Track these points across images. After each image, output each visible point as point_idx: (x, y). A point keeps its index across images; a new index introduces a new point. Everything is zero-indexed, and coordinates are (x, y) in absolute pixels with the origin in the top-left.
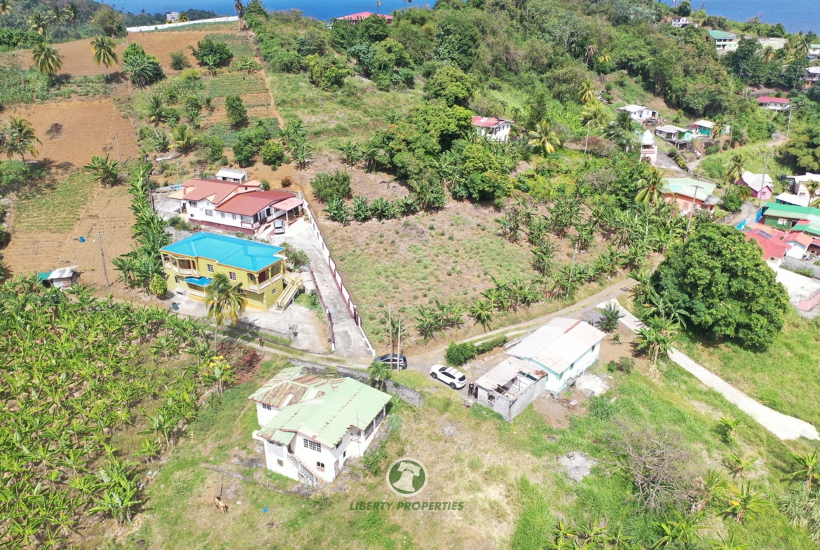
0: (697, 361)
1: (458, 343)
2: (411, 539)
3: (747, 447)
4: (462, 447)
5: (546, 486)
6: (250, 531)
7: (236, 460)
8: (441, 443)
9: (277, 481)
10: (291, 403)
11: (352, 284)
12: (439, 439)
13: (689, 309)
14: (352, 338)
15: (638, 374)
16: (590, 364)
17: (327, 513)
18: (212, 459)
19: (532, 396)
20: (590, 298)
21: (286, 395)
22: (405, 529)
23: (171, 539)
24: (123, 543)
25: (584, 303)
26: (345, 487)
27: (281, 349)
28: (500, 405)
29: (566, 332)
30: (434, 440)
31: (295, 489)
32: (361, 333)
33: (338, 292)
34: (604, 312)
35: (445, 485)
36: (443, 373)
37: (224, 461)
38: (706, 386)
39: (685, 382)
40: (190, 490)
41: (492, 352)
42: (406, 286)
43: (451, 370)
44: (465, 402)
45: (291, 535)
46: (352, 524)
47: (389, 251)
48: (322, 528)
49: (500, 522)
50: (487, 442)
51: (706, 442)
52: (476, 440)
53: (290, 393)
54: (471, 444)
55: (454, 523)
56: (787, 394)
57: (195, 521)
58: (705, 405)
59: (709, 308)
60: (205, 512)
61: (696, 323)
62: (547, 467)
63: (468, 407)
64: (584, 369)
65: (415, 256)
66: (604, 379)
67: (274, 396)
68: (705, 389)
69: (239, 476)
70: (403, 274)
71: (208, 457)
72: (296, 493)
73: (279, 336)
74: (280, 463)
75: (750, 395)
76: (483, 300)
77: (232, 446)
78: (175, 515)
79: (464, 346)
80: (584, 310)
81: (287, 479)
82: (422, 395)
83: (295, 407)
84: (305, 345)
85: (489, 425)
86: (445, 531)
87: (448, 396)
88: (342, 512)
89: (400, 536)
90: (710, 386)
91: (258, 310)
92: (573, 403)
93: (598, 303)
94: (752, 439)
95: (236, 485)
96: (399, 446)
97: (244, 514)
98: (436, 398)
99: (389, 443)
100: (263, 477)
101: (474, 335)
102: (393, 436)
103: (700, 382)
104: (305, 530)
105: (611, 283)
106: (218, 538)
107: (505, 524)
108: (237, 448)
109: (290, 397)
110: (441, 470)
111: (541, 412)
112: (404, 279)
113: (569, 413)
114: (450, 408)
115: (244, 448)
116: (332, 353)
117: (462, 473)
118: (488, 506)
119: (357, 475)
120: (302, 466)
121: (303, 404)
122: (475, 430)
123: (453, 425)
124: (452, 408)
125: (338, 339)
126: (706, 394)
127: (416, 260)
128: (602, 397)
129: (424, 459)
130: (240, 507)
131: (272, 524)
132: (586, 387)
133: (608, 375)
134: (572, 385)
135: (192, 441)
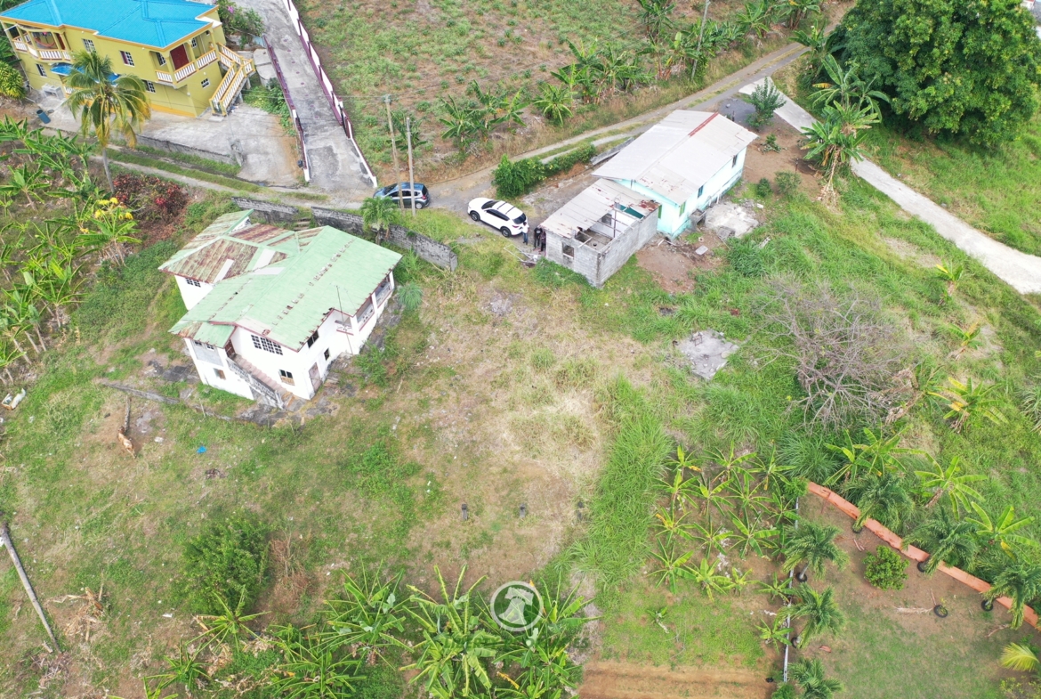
0: (894, 174)
1: (513, 160)
2: (438, 484)
3: (970, 308)
4: (521, 332)
5: (656, 390)
6: (179, 484)
7: (151, 370)
8: (487, 327)
9: (219, 402)
10: (229, 275)
11: (339, 67)
12: (484, 321)
13: (891, 90)
14: (340, 158)
15: (803, 199)
16: (728, 186)
17: (302, 449)
18: (112, 370)
19: (635, 243)
20: (728, 77)
21: (222, 260)
22: (429, 470)
23: (49, 503)
25: (718, 86)
26: (330, 407)
27: (221, 182)
28: (583, 262)
29: (692, 134)
30: (474, 323)
31: (248, 413)
32: (354, 150)
33: (315, 82)
34: (754, 99)
35: (493, 396)
36: (488, 211)
37: (131, 374)
38: (907, 214)
39: (876, 209)
40: (78, 423)
41: (570, 173)
42: (428, 68)
43: (503, 206)
44: (526, 258)
45: (246, 488)
46: (343, 465)
47: (400, 9)
48: (295, 475)
49: (582, 452)
50: (561, 322)
51: (906, 305)
52: (543, 319)
53: (228, 257)
54: (535, 326)
55: (507, 456)
56: (1030, 221)
57: (87, 473)
58: (905, 243)
59: (923, 86)
60: (103, 457)
61: (899, 112)
62: (657, 359)
63: (531, 265)
64: (718, 195)
65: (444, 15)
66: (749, 209)
67: (201, 264)
68: (906, 219)
69: (156, 397)
70: (424, 48)
71: (106, 367)
72: (249, 420)
73: (217, 160)
74: (220, 374)
75: (974, 226)
76: (557, 87)
77: (145, 347)
78: (54, 464)
79: (524, 164)
80: (720, 97)
81: (236, 398)
82: (454, 251)
83: (236, 282)
84: (260, 173)
85: (563, 296)
86: (494, 469)
87: (497, 251)
88: (326, 447)
89: (421, 482)
90: (913, 212)
91: (182, 118)
92: (700, 251)
93: (742, 86)
94: (978, 296)
95: (152, 412)
96: (419, 335)
97: (167, 458)
98: (477, 253)
99: (402, 332)
100: (196, 396)
101: (541, 146)
102: (408, 320)
103: (898, 206)
104: (266, 479)
105: (763, 52)
106: (125, 497)
107: (590, 454)
108: (153, 350)
109: (229, 264)
110: (488, 372)
111: (649, 268)
112: (426, 56)
113: (694, 269)
114: (502, 270)
115: (164, 350)
116: (305, 184)
117: (520, 375)
118: (561, 426)
119: (349, 386)
120: (254, 377)
121: (251, 275)
122: (543, 304)
123: (505, 298)
124: (503, 269)
125: (316, 161)
126: (907, 226)
127: (445, 23)
128: (746, 240)
129: (459, 355)
130: (160, 446)
131: (212, 472)
132: (722, 224)
133: (756, 201)
134: (699, 222)
135: (78, 342)
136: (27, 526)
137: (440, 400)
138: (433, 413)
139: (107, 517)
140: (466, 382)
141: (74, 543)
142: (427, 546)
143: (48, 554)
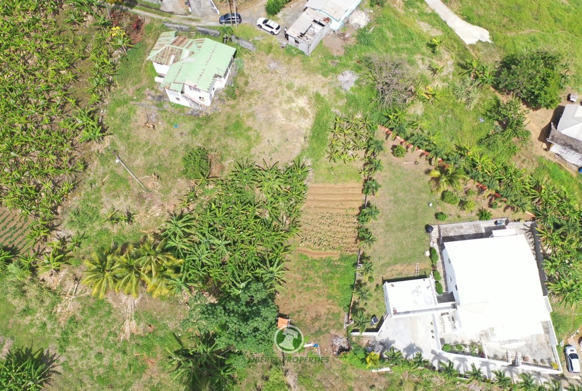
2: (259, 133)
4: (282, 76)
5: (330, 96)
6: (171, 138)
7: (149, 97)
8: (269, 74)
9: (178, 109)
10: (174, 62)
12: (268, 72)
15: (389, 7)
16: (358, 3)
17: (211, 124)
18: (135, 98)
19: (322, 35)
21: (170, 55)
22: (255, 128)
23: (129, 147)
24: (104, 153)
26: (218, 108)
28: (302, 47)
30: (265, 73)
31: (190, 112)
35: (274, 101)
36: (266, 25)
37: (143, 99)
38: (431, 9)
40: (130, 119)
43: (270, 22)
44: (282, 44)
45: (194, 138)
46: (226, 129)
48: (210, 133)
49: (305, 119)
50: (296, 71)
51: (423, 54)
52: (289, 70)
53: (172, 54)
54: (287, 73)
55: (281, 122)
56: (479, 8)
57: (138, 136)
58: (427, 24)
60: (142, 131)
62: (330, 83)
63: (283, 47)
66: (367, 13)
67: (163, 57)
68: (430, 12)
69: (155, 107)
72: (191, 115)
73: (150, 2)
74: (178, 99)
75: (456, 13)
77: (144, 88)
78: (126, 134)
81: (184, 107)
82: (254, 44)
83: (178, 64)
84: (170, 8)
86: (276, 127)
87: (270, 41)
88: (219, 123)
89: (253, 133)
90: (433, 8)
92: (346, 36)
95: (155, 113)
96: (245, 79)
97: (165, 130)
98: (262, 44)
99: (238, 78)
100: (169, 107)
102: (240, 73)
104: (201, 135)
106: (155, 144)
107: (308, 119)
109: (173, 57)
110: (271, 92)
111: (327, 45)
113: (344, 44)
114: (272, 50)
115: (153, 89)
116: (190, 13)
117: (283, 92)
118: (298, 111)
119: (223, 100)
120: (190, 100)
121: (182, 61)
122: (288, 63)
123: (275, 62)
126: (429, 15)
128: (365, 28)
129: (260, 86)
130: (161, 126)
131: (182, 133)
132: (356, 22)
133: (370, 9)
134: (347, 22)
135: (119, 87)
136: (125, 156)
137: (256, 104)
138: (254, 108)
139: (150, 151)
140: (264, 96)
141: (142, 160)
142: (258, 154)
143: (134, 164)
